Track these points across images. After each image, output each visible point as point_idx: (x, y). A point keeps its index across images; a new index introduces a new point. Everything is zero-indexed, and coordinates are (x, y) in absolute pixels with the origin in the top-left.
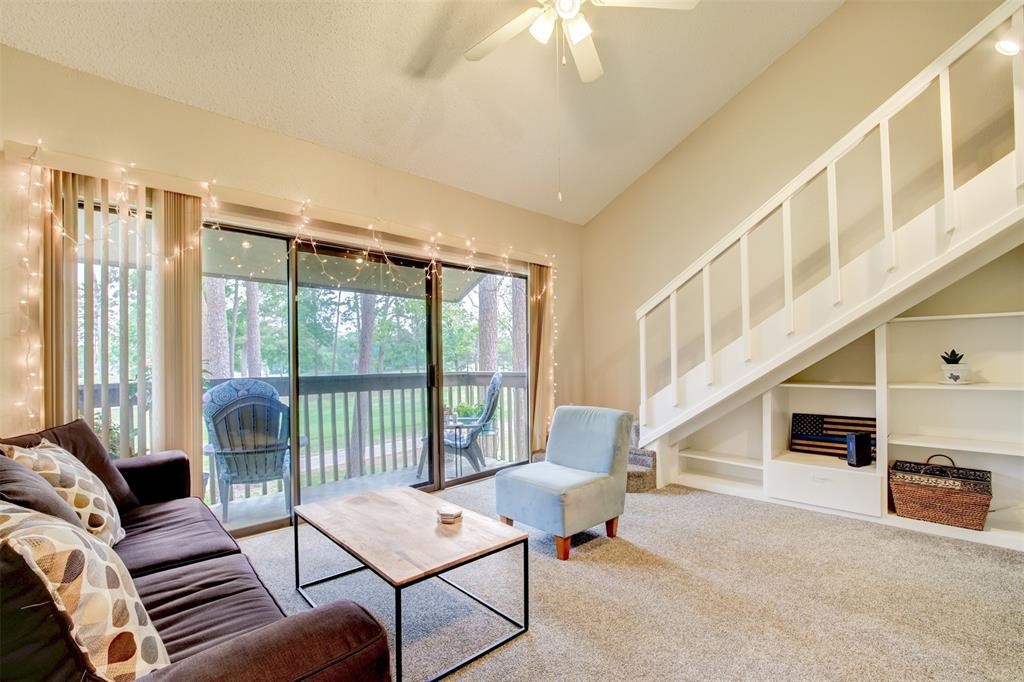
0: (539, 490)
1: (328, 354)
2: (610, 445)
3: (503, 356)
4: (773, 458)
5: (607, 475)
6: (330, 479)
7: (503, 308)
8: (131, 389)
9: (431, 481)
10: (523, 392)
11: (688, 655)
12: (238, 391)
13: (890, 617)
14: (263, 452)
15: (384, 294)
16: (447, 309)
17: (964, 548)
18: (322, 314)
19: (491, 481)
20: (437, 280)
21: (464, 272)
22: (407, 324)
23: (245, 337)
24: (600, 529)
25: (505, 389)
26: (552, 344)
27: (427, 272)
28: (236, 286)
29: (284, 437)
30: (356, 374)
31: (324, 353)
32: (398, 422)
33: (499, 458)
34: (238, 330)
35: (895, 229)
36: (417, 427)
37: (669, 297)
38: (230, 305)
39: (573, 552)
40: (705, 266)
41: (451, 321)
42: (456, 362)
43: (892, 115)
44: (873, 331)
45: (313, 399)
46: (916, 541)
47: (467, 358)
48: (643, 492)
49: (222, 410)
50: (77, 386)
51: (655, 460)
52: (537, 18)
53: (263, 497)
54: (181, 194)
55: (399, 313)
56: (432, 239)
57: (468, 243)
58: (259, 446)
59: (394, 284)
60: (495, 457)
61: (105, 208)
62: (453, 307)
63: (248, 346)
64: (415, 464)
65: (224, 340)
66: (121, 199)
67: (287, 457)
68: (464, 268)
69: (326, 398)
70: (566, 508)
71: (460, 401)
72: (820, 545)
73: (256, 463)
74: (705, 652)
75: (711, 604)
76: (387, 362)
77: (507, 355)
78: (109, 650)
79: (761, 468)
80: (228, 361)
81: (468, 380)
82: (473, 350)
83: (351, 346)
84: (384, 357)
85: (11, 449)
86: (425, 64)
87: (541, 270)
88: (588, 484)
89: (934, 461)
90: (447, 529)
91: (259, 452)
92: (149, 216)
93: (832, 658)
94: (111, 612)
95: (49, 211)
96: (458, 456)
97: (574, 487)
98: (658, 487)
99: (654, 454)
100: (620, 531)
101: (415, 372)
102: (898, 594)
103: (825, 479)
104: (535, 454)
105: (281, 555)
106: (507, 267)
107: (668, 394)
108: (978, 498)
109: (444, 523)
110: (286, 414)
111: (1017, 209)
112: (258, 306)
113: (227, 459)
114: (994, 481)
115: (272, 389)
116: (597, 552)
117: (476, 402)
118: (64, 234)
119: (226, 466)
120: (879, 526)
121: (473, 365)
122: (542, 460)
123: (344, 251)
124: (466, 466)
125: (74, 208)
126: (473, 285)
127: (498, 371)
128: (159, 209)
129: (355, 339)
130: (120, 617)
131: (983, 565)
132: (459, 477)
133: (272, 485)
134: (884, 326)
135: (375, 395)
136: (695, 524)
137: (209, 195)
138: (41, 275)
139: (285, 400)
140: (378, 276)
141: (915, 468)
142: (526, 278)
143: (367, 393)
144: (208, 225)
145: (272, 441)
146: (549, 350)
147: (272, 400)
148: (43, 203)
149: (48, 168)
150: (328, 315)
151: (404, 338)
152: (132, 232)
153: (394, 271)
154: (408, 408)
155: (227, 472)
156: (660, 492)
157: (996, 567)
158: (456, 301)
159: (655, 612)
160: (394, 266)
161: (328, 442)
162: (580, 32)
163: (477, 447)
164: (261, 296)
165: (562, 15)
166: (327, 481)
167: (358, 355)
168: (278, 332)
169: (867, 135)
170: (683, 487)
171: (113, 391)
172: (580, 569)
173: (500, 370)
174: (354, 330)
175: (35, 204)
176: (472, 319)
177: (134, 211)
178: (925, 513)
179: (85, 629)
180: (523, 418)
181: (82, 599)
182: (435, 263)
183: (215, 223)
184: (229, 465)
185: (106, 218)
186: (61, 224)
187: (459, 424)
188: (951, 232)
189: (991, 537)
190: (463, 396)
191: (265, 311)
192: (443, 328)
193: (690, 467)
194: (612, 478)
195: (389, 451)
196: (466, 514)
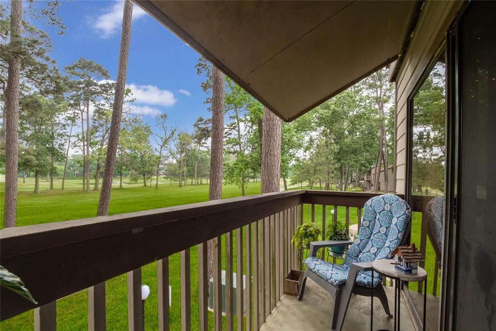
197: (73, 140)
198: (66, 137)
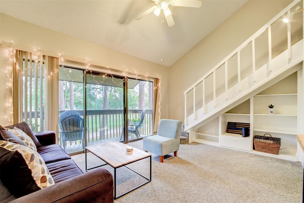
0: (155, 143)
1: (94, 104)
2: (175, 130)
3: (146, 105)
4: (222, 134)
5: (174, 139)
6: (95, 140)
7: (146, 90)
8: (38, 113)
9: (125, 141)
10: (151, 115)
11: (195, 187)
12: (69, 114)
13: (250, 178)
14: (76, 132)
15: (111, 86)
16: (130, 91)
17: (273, 159)
18: (92, 92)
19: (142, 141)
20: (126, 83)
21: (134, 80)
22: (118, 95)
23: (69, 98)
24: (172, 154)
25: (146, 114)
26: (160, 102)
27: (124, 80)
28: (66, 83)
29: (82, 128)
30: (102, 109)
31: (92, 103)
32: (115, 124)
33: (144, 134)
34: (67, 96)
35: (256, 70)
36: (120, 126)
37: (193, 88)
38: (64, 89)
39: (164, 160)
40: (203, 80)
41: (131, 94)
42: (132, 106)
43: (255, 38)
44: (250, 99)
45: (90, 117)
46: (260, 158)
47: (136, 105)
48: (185, 144)
49: (64, 119)
50: (23, 112)
51: (189, 135)
52: (156, 9)
53: (76, 145)
54: (53, 57)
55: (115, 92)
56: (125, 71)
57: (136, 72)
58: (74, 130)
59: (114, 84)
60: (143, 134)
61: (31, 61)
62: (131, 90)
63: (70, 101)
64: (120, 136)
65: (63, 99)
66: (35, 58)
67: (83, 133)
68: (135, 79)
69: (94, 116)
70: (162, 148)
71: (133, 117)
72: (233, 159)
73: (74, 135)
74: (199, 187)
75: (202, 174)
76: (112, 106)
77: (147, 105)
78: (41, 180)
79: (218, 137)
80: (64, 105)
81: (135, 111)
82: (137, 103)
83: (101, 101)
84: (111, 105)
85: (7, 129)
86: (124, 21)
87: (157, 80)
88: (169, 141)
89: (266, 136)
90: (129, 153)
91: (75, 132)
92: (43, 63)
93: (234, 188)
94: (41, 170)
95: (15, 61)
96: (132, 134)
97: (165, 142)
98: (189, 143)
99: (188, 133)
100: (178, 155)
101: (120, 109)
102: (253, 172)
103: (236, 141)
104: (155, 133)
105: (81, 161)
106: (147, 80)
107: (192, 116)
108: (277, 146)
109: (128, 151)
110: (83, 120)
111: (288, 65)
112: (73, 89)
113: (65, 134)
114: (281, 141)
115: (78, 114)
116: (171, 160)
117: (138, 118)
118: (19, 68)
119: (65, 136)
120: (250, 154)
121: (137, 107)
122: (157, 135)
123: (100, 74)
124: (135, 137)
125: (22, 60)
126: (137, 84)
127: (144, 109)
128: (46, 61)
129: (102, 99)
130: (43, 172)
131: (277, 164)
132: (133, 139)
133: (78, 141)
134: (253, 98)
135: (108, 116)
136: (199, 153)
137: (61, 57)
138: (12, 80)
139: (82, 117)
140: (109, 81)
141: (261, 137)
142: (152, 82)
143: (106, 115)
144: (60, 66)
145: (78, 129)
146: (159, 103)
147: (78, 117)
148: (13, 59)
149: (15, 49)
150: (94, 92)
151: (117, 99)
152: (39, 68)
153: (114, 80)
154: (118, 120)
155: (65, 138)
156: (190, 144)
157: (280, 164)
158: (132, 88)
159: (186, 176)
160: (114, 78)
161: (94, 129)
162: (168, 13)
163: (138, 131)
164: (74, 86)
165: (163, 9)
166: (94, 141)
167: (103, 104)
168: (79, 97)
169: (248, 44)
170: (197, 143)
171: (33, 114)
172: (167, 165)
173: (145, 109)
174: (102, 96)
175: (11, 60)
176: (137, 94)
177: (39, 62)
178: (263, 150)
179: (35, 174)
180: (151, 123)
181: (34, 166)
182: (126, 78)
183: (63, 65)
184: (66, 136)
185: (31, 64)
186: (18, 65)
187: (133, 124)
188: (271, 71)
189: (280, 156)
190: (134, 116)
191: (75, 91)
192: (128, 96)
193: (199, 137)
194: (176, 140)
195: (112, 133)
196: (134, 149)
197: (98, 90)
198: (95, 89)
